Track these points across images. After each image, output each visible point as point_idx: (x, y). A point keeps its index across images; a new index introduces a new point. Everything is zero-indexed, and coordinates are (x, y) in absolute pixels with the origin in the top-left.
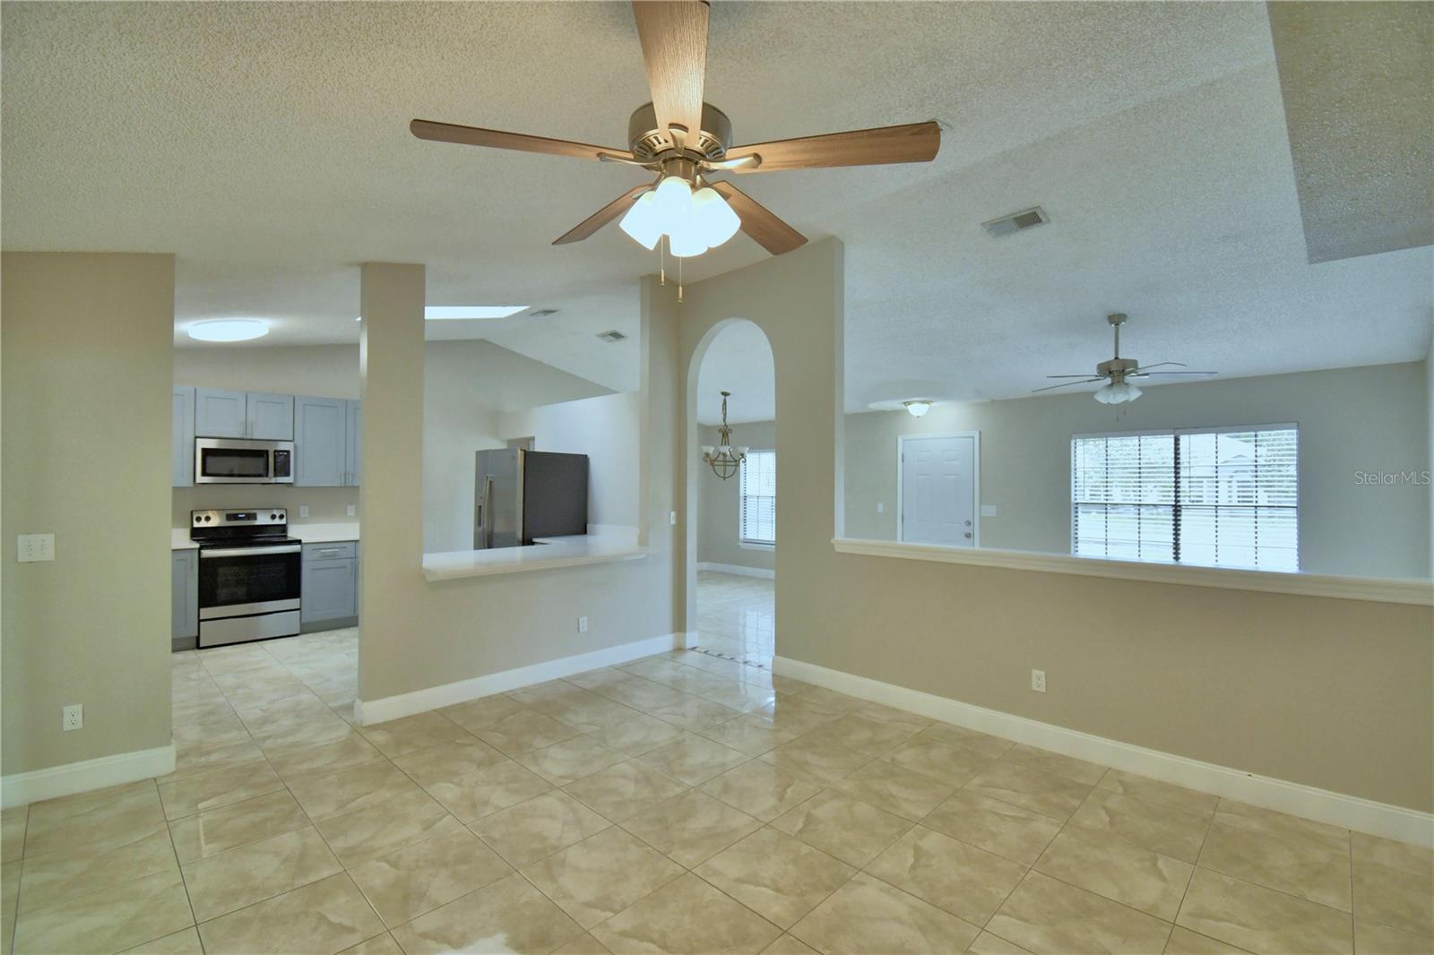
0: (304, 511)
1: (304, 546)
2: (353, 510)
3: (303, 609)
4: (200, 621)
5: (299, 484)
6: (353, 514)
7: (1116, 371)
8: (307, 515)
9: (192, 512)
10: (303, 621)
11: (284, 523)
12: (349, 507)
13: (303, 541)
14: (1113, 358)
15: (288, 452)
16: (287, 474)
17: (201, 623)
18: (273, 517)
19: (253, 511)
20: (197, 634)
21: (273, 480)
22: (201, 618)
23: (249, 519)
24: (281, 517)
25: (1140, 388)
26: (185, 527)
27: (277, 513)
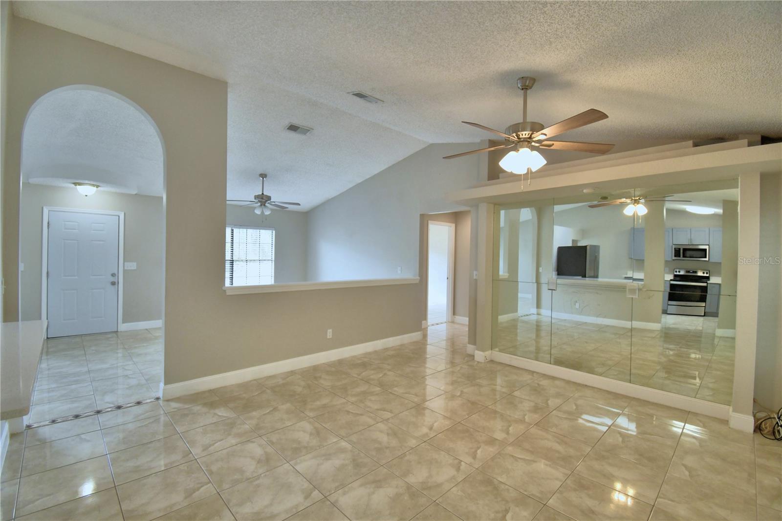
7: (263, 199)
14: (261, 193)
25: (272, 210)
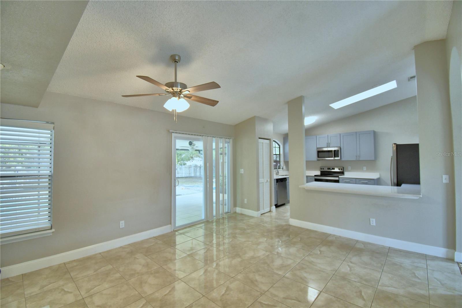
1: (340, 178)
2: (366, 168)
5: (343, 160)
6: (365, 170)
8: (350, 169)
9: (320, 167)
12: (364, 167)
15: (338, 150)
16: (338, 157)
19: (334, 167)
21: (334, 159)
23: (332, 169)
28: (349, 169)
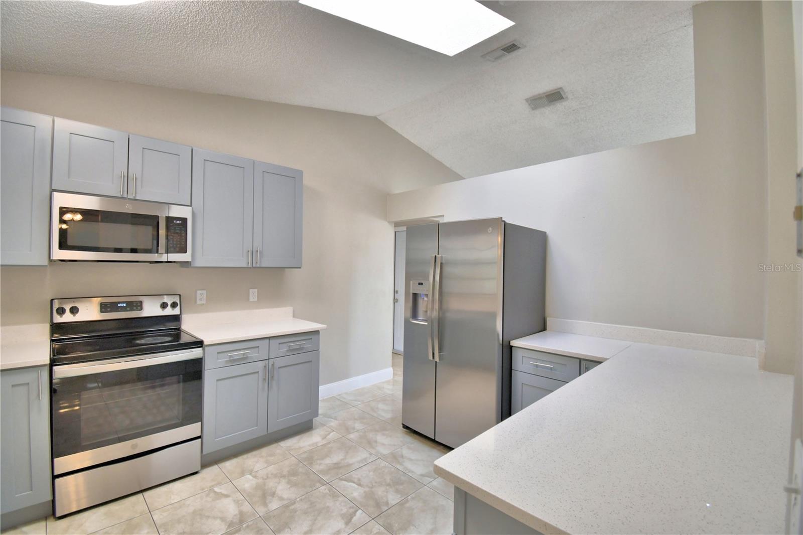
0: (201, 296)
1: (206, 348)
3: (205, 437)
4: (54, 477)
5: (199, 263)
8: (204, 302)
9: (52, 300)
10: (205, 452)
11: (178, 313)
13: (206, 343)
15: (184, 220)
16: (184, 250)
17: (57, 480)
18: (164, 306)
19: (141, 299)
20: (50, 498)
21: (164, 258)
22: (56, 473)
23: (132, 310)
24: (174, 305)
26: (43, 322)
27: (169, 300)
28: (199, 302)
